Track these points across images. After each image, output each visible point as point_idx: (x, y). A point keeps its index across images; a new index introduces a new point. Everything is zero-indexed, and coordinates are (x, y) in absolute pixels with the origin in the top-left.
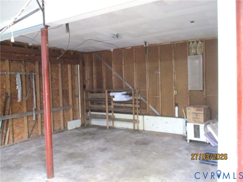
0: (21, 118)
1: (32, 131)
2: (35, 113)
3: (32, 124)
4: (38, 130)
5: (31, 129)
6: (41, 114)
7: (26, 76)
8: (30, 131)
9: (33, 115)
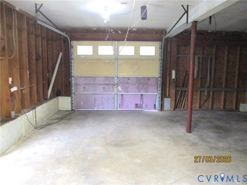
0: (195, 91)
1: (203, 104)
2: (207, 89)
3: (204, 98)
4: (209, 105)
5: (202, 102)
6: (213, 91)
7: (203, 58)
8: (202, 104)
9: (205, 91)
